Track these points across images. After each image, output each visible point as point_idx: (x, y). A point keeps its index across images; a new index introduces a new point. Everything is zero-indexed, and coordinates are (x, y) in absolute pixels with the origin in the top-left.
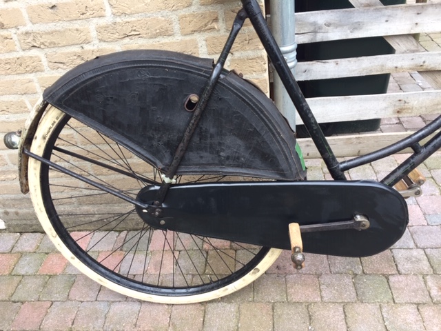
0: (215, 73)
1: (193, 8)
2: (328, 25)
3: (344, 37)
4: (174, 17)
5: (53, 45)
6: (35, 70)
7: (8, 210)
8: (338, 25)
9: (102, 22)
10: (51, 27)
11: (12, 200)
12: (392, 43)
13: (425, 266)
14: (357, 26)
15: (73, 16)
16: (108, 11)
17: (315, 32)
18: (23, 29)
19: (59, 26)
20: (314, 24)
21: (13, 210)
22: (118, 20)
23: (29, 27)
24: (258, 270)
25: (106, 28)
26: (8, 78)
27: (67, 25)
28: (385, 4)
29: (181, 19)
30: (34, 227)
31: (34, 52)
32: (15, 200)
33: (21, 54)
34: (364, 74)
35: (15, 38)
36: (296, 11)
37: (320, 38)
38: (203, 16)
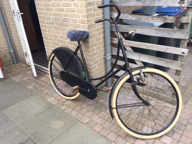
19: (63, 40)
35: (57, 40)
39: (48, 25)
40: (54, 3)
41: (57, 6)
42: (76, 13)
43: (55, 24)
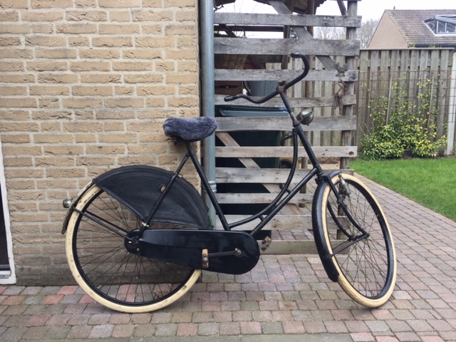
0: (173, 177)
1: (166, 154)
2: (234, 175)
3: (242, 182)
4: (157, 157)
5: (95, 164)
6: (80, 176)
7: (24, 267)
8: (239, 175)
9: (122, 156)
10: (97, 156)
11: (31, 258)
12: (268, 188)
13: (280, 297)
14: (248, 177)
15: (109, 152)
16: (126, 151)
17: (227, 178)
18: (81, 156)
19: (100, 156)
20: (226, 173)
21: (28, 267)
22: (130, 156)
23: (85, 155)
24: (186, 287)
25: (123, 159)
26: (63, 179)
27: (104, 156)
28: (261, 167)
29: (160, 158)
30: (37, 282)
31: (83, 167)
32: (33, 258)
33: (76, 167)
34: (254, 202)
35: (75, 159)
36: (216, 166)
37: (229, 181)
38: (170, 157)
39: (39, 122)
40: (85, 62)
41: (94, 69)
42: (164, 84)
43: (73, 116)
